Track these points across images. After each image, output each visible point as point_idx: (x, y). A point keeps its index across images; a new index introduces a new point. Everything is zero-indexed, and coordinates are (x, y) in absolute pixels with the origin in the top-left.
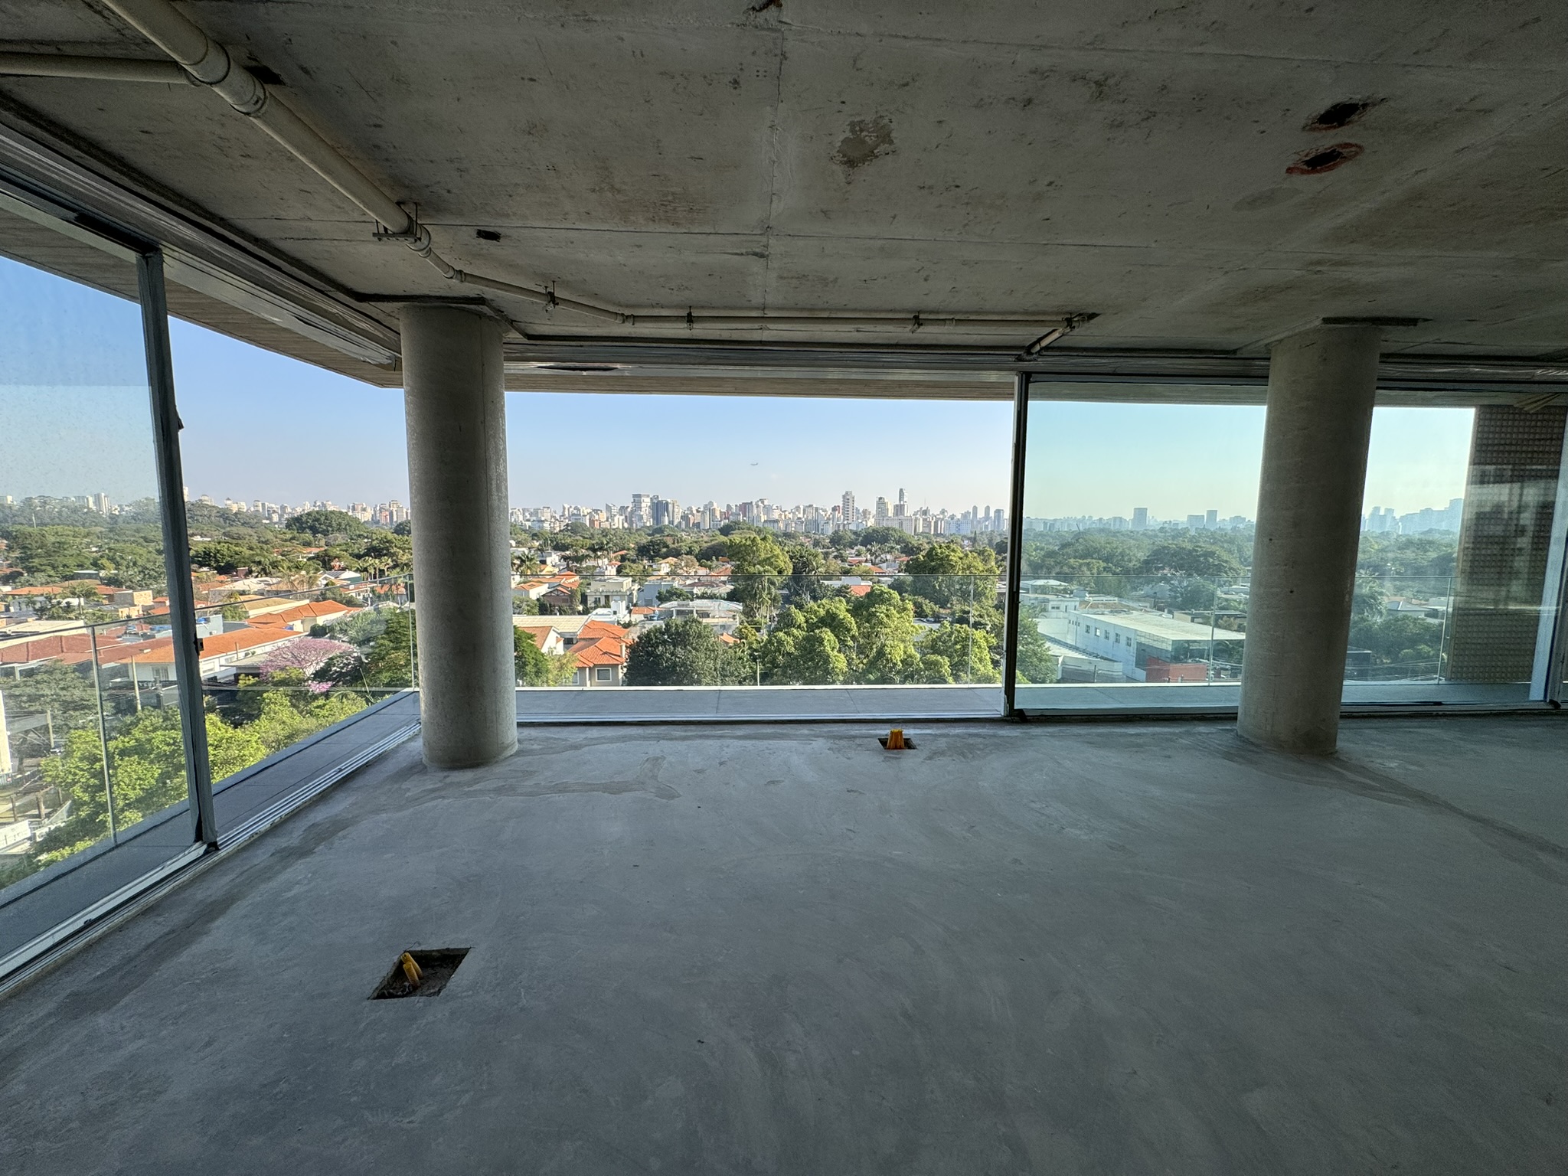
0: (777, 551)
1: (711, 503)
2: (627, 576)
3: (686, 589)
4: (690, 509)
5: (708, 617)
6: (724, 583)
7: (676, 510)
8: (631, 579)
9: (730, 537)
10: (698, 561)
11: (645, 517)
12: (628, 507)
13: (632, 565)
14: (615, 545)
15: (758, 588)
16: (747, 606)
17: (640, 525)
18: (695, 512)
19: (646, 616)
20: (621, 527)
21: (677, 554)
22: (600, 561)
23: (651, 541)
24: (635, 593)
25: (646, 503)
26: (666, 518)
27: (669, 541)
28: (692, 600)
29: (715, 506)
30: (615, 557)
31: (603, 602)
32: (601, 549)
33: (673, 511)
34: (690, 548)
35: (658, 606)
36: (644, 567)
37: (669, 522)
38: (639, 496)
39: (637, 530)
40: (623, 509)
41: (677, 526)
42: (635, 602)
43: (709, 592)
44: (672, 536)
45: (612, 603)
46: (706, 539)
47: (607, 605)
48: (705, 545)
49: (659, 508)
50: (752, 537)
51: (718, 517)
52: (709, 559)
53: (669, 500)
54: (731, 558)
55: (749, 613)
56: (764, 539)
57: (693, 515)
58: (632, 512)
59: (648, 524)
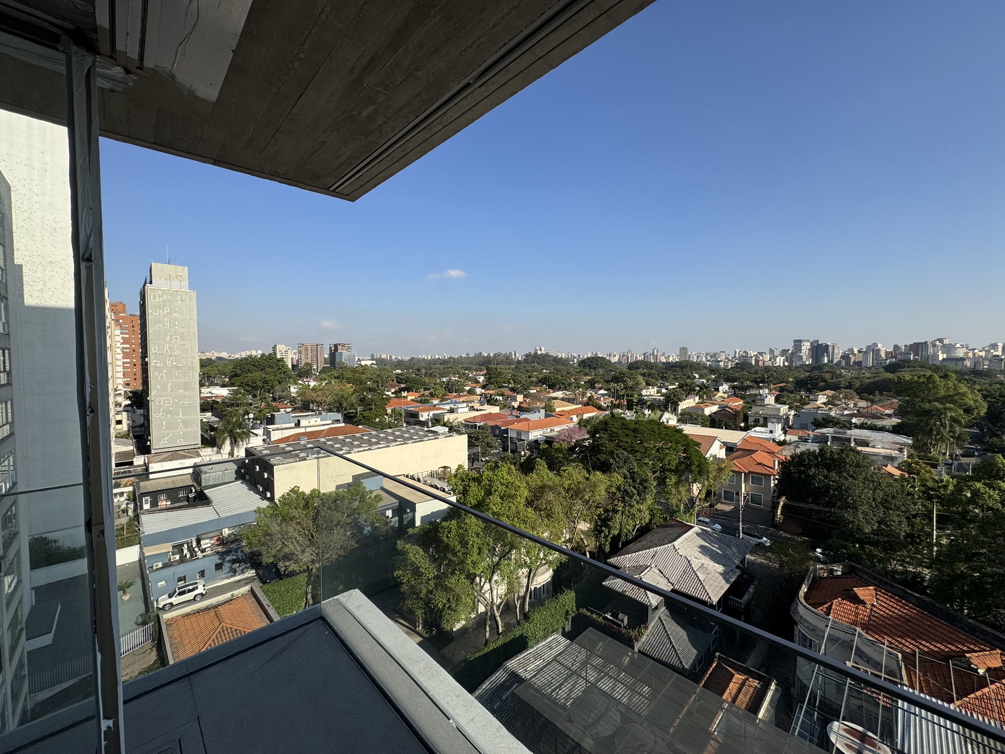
0: (963, 388)
1: (876, 345)
2: (784, 403)
3: (843, 419)
4: (851, 350)
5: (868, 446)
6: (889, 416)
7: (836, 351)
8: (788, 406)
9: (897, 374)
10: (859, 394)
11: (804, 357)
12: (789, 350)
13: (789, 395)
14: (775, 379)
15: (935, 424)
16: (918, 440)
17: (799, 363)
18: (856, 352)
19: (800, 438)
20: (782, 365)
21: (835, 387)
22: (761, 391)
23: (809, 377)
24: (791, 417)
25: (806, 347)
26: (826, 358)
27: (828, 376)
28: (850, 429)
29: (880, 346)
30: (775, 388)
31: (761, 421)
32: (763, 381)
33: (833, 352)
34: (849, 383)
35: (813, 431)
36: (802, 397)
37: (829, 361)
38: (800, 341)
39: (797, 367)
40: (784, 352)
41: (836, 364)
42: (790, 424)
43: (869, 422)
44: (830, 372)
45: (769, 424)
46: (868, 375)
47: (765, 425)
48: (866, 380)
49: (818, 350)
50: (928, 374)
51: (883, 356)
52: (871, 393)
53: (829, 344)
54: (898, 393)
55: (920, 448)
56: (945, 377)
57: (855, 355)
58: (792, 353)
59: (807, 363)
